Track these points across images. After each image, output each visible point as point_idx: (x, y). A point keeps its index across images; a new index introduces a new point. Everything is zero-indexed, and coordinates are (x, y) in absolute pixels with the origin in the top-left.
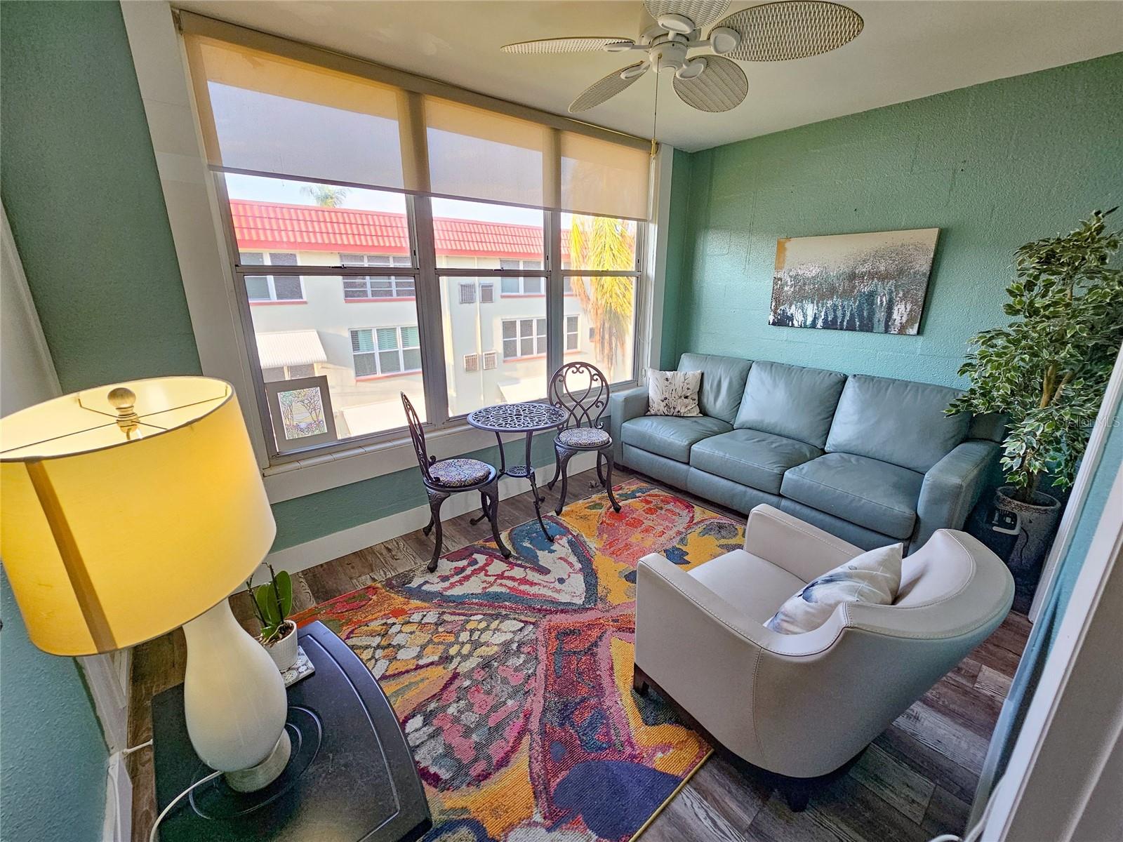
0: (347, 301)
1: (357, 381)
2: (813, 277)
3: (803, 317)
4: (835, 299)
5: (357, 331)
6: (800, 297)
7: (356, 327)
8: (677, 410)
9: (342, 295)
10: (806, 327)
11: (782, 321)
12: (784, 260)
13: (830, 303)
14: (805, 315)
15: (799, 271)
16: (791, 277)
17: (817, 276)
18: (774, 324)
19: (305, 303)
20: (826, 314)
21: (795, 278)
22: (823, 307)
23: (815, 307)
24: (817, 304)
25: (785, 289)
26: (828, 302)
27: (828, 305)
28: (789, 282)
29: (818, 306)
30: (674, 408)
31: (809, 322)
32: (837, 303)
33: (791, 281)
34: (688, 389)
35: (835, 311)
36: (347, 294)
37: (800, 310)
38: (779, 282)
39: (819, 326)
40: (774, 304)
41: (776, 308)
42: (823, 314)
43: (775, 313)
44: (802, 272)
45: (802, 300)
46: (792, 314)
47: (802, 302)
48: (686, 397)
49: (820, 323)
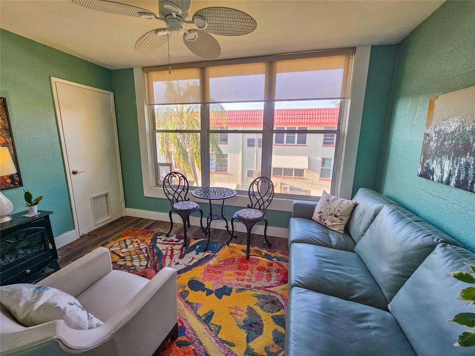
0: (323, 146)
1: (320, 179)
2: (451, 132)
3: (441, 172)
4: (468, 157)
5: (325, 159)
6: (440, 153)
7: (325, 157)
8: (325, 222)
9: (322, 143)
10: (442, 182)
11: (427, 174)
12: (432, 117)
13: (463, 160)
14: (442, 171)
15: (442, 127)
16: (435, 132)
17: (455, 131)
18: (421, 176)
19: (306, 146)
20: (459, 173)
21: (438, 133)
22: (457, 164)
23: (451, 164)
24: (453, 161)
25: (431, 144)
26: (462, 160)
27: (462, 163)
28: (434, 137)
29: (453, 163)
30: (324, 220)
31: (444, 179)
32: (469, 161)
33: (435, 137)
34: (339, 211)
35: (467, 169)
36: (324, 143)
37: (439, 166)
38: (428, 137)
39: (452, 184)
40: (422, 157)
41: (424, 162)
42: (456, 171)
43: (422, 166)
44: (444, 128)
45: (442, 155)
46: (433, 169)
47: (441, 157)
48: (336, 216)
49: (453, 182)
